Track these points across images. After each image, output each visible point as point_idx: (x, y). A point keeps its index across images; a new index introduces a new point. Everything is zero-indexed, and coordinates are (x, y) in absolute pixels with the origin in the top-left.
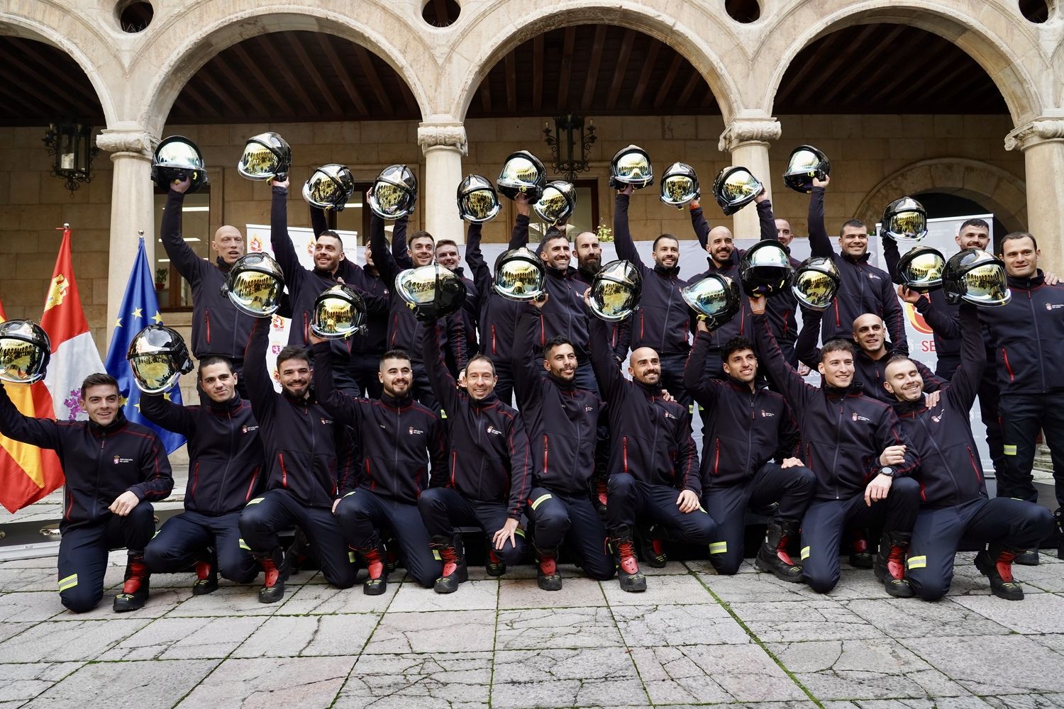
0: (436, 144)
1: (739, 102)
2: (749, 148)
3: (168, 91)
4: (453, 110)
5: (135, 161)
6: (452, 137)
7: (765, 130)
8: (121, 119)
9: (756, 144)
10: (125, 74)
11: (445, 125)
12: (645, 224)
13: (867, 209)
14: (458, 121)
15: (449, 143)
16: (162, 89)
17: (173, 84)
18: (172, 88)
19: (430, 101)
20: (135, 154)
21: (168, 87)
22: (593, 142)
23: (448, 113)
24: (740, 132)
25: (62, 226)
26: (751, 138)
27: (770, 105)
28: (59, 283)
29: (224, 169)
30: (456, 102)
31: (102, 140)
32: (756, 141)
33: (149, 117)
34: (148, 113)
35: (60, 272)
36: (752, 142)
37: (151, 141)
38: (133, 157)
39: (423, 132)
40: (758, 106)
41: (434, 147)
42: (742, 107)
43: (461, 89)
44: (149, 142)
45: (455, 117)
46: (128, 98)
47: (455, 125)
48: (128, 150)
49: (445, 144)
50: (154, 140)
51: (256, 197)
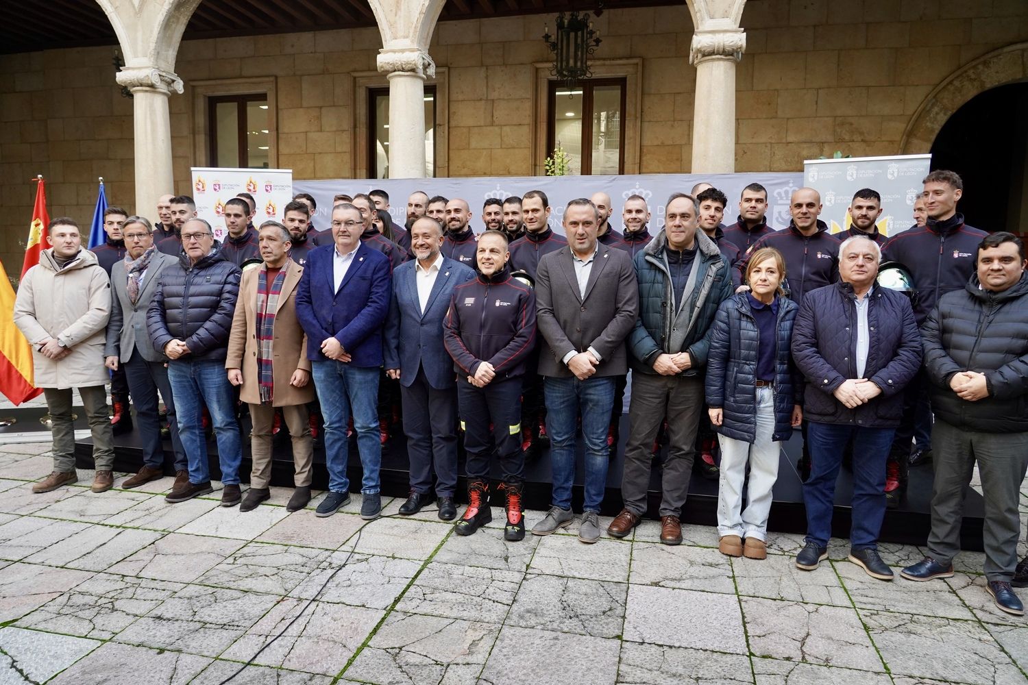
0: (395, 71)
1: (704, 11)
2: (710, 64)
3: (174, 26)
4: (411, 34)
5: (148, 94)
6: (408, 63)
7: (727, 43)
8: (136, 56)
9: (718, 59)
10: (136, 13)
11: (403, 51)
12: (672, 126)
13: (933, 105)
14: (416, 47)
15: (406, 68)
16: (167, 25)
17: (178, 19)
18: (178, 22)
19: (391, 25)
20: (147, 89)
21: (173, 22)
22: (597, 45)
23: (407, 37)
24: (699, 47)
25: (37, 177)
26: (712, 53)
27: (738, 13)
28: (37, 225)
29: (276, 77)
30: (414, 26)
31: (122, 77)
32: (717, 56)
33: (158, 53)
34: (155, 49)
35: (37, 216)
36: (714, 57)
37: (160, 75)
38: (146, 91)
39: (383, 59)
40: (725, 15)
41: (393, 74)
42: (706, 18)
43: (418, 12)
44: (157, 77)
45: (412, 42)
46: (140, 35)
47: (412, 51)
48: (141, 85)
49: (403, 70)
50: (164, 74)
51: (305, 104)
